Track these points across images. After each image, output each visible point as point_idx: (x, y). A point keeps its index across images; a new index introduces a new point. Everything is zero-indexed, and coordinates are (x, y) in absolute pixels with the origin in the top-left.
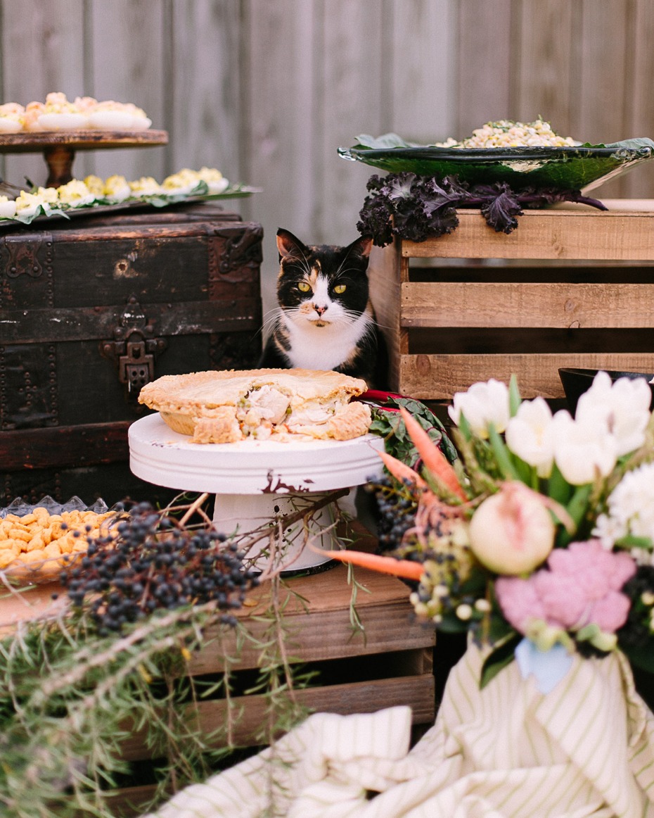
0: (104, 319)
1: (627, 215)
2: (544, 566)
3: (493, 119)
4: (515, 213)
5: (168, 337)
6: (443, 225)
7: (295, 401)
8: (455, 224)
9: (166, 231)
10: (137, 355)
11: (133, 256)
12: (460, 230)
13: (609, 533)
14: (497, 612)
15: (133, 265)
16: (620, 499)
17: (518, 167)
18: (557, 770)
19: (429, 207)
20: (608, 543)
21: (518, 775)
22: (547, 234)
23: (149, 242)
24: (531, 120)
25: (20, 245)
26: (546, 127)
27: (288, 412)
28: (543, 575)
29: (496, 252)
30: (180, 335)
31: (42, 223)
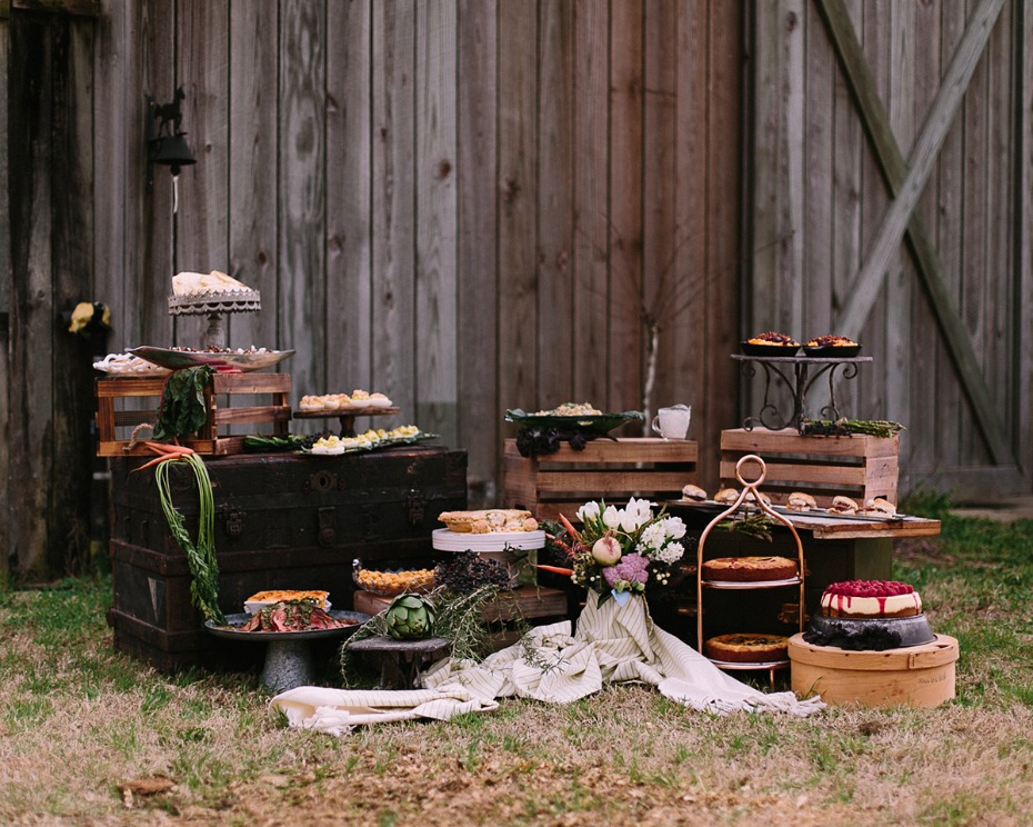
0: (403, 492)
1: (622, 443)
2: (619, 562)
3: (565, 402)
4: (584, 442)
5: (429, 501)
6: (555, 449)
7: (509, 518)
8: (559, 447)
9: (427, 453)
10: (417, 508)
11: (415, 464)
12: (561, 450)
13: (640, 548)
14: (603, 578)
15: (415, 468)
16: (645, 537)
17: (582, 423)
18: (625, 639)
19: (551, 440)
20: (640, 553)
21: (611, 641)
22: (596, 452)
23: (421, 457)
24: (582, 403)
25: (369, 459)
26: (589, 406)
27: (505, 522)
28: (619, 565)
29: (576, 459)
30: (434, 500)
31: (375, 450)
